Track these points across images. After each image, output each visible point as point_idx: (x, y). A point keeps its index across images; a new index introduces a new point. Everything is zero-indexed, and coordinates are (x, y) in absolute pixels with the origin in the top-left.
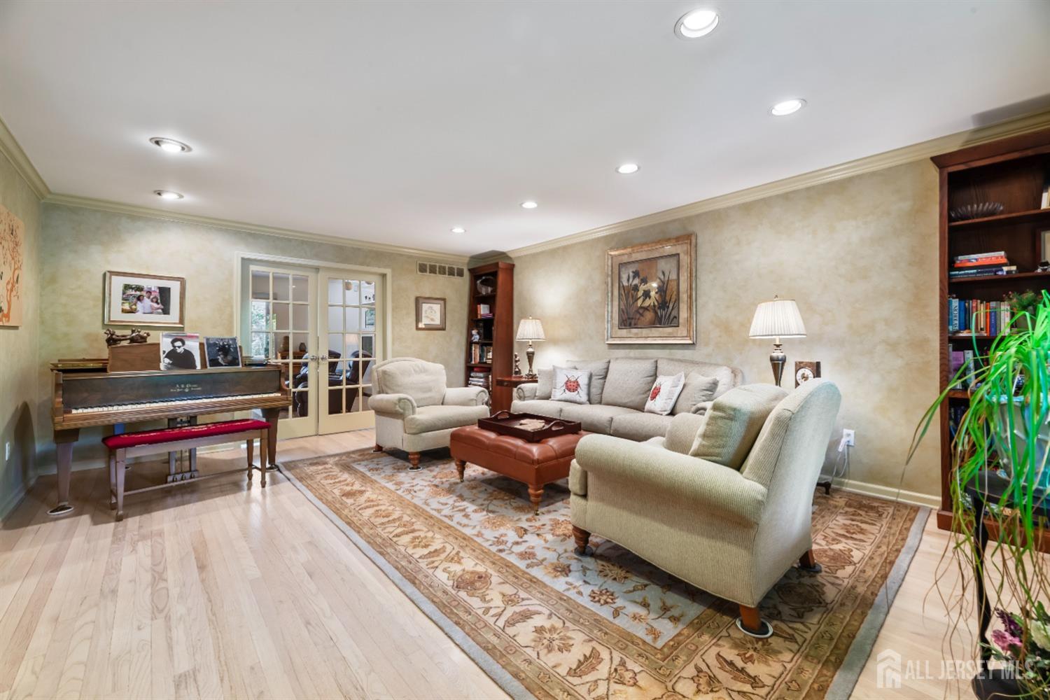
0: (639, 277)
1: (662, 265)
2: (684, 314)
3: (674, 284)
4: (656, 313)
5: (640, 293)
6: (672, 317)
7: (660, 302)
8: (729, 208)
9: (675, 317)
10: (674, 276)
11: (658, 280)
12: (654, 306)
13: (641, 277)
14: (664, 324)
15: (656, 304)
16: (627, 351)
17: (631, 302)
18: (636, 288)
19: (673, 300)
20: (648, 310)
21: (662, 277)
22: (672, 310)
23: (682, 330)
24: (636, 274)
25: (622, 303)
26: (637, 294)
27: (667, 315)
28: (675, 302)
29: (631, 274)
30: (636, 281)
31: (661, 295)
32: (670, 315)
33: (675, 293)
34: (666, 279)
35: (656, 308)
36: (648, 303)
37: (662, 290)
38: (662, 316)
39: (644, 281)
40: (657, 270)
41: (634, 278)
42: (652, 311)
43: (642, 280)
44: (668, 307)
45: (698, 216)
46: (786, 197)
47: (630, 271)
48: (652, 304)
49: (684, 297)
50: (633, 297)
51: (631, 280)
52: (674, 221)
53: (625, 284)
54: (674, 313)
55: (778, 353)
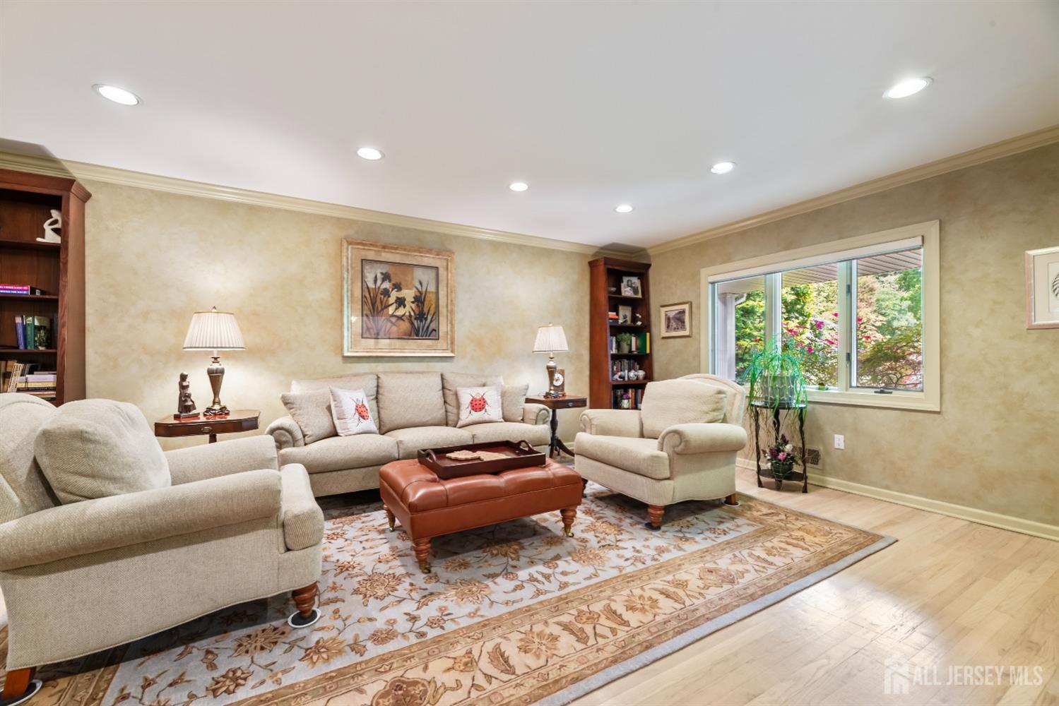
0: (390, 281)
1: (419, 274)
2: (443, 328)
3: (431, 297)
4: (412, 324)
5: (392, 300)
6: (430, 329)
7: (417, 313)
8: (481, 240)
9: (434, 330)
10: (432, 288)
11: (415, 289)
12: (410, 316)
13: (393, 282)
14: (421, 336)
15: (412, 314)
16: (373, 365)
17: (380, 309)
18: (386, 293)
19: (432, 312)
20: (403, 320)
21: (419, 287)
22: (431, 321)
23: (442, 343)
24: (386, 277)
25: (366, 307)
26: (387, 300)
27: (425, 328)
28: (434, 314)
29: (379, 276)
30: (387, 285)
31: (418, 306)
32: (428, 327)
33: (434, 306)
34: (424, 290)
35: (413, 319)
36: (401, 312)
37: (419, 300)
38: (419, 328)
39: (398, 287)
40: (413, 279)
41: (383, 280)
42: (407, 321)
43: (394, 285)
44: (426, 319)
45: (456, 237)
46: (521, 248)
47: (379, 271)
48: (407, 314)
49: (443, 310)
50: (381, 302)
51: (379, 282)
52: (432, 233)
53: (371, 285)
54: (433, 326)
55: (552, 364)
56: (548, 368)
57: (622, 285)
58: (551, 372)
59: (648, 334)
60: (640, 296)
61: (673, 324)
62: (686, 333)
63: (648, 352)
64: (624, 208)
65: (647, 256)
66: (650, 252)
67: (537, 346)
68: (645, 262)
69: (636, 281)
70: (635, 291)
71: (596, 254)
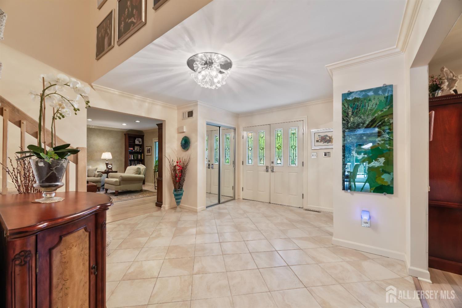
55: (107, 162)
56: (106, 163)
57: (136, 140)
58: (107, 164)
59: (143, 154)
60: (141, 144)
61: (148, 151)
62: (150, 154)
63: (143, 159)
64: (124, 124)
65: (143, 133)
66: (144, 132)
67: (102, 158)
68: (143, 134)
69: (140, 140)
70: (140, 142)
71: (127, 132)
